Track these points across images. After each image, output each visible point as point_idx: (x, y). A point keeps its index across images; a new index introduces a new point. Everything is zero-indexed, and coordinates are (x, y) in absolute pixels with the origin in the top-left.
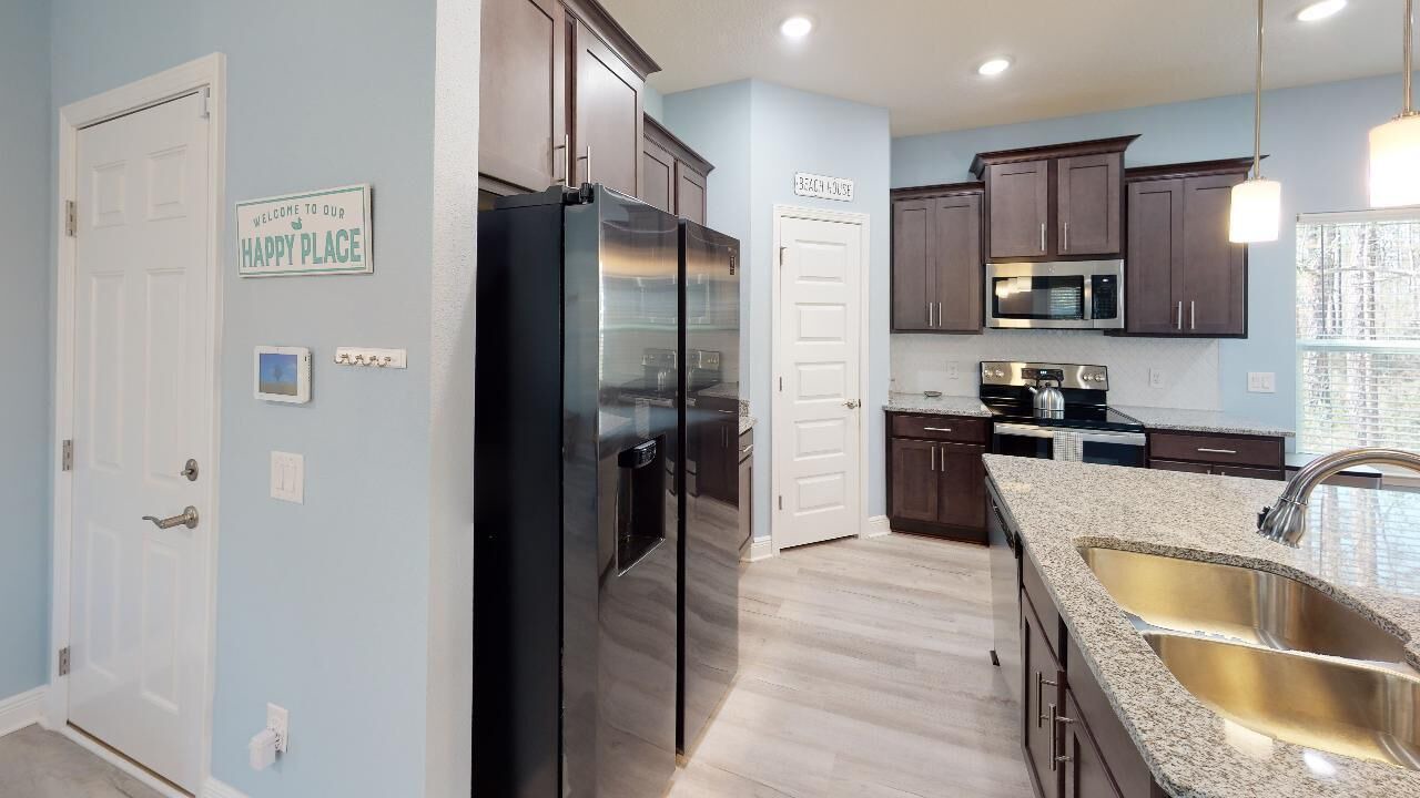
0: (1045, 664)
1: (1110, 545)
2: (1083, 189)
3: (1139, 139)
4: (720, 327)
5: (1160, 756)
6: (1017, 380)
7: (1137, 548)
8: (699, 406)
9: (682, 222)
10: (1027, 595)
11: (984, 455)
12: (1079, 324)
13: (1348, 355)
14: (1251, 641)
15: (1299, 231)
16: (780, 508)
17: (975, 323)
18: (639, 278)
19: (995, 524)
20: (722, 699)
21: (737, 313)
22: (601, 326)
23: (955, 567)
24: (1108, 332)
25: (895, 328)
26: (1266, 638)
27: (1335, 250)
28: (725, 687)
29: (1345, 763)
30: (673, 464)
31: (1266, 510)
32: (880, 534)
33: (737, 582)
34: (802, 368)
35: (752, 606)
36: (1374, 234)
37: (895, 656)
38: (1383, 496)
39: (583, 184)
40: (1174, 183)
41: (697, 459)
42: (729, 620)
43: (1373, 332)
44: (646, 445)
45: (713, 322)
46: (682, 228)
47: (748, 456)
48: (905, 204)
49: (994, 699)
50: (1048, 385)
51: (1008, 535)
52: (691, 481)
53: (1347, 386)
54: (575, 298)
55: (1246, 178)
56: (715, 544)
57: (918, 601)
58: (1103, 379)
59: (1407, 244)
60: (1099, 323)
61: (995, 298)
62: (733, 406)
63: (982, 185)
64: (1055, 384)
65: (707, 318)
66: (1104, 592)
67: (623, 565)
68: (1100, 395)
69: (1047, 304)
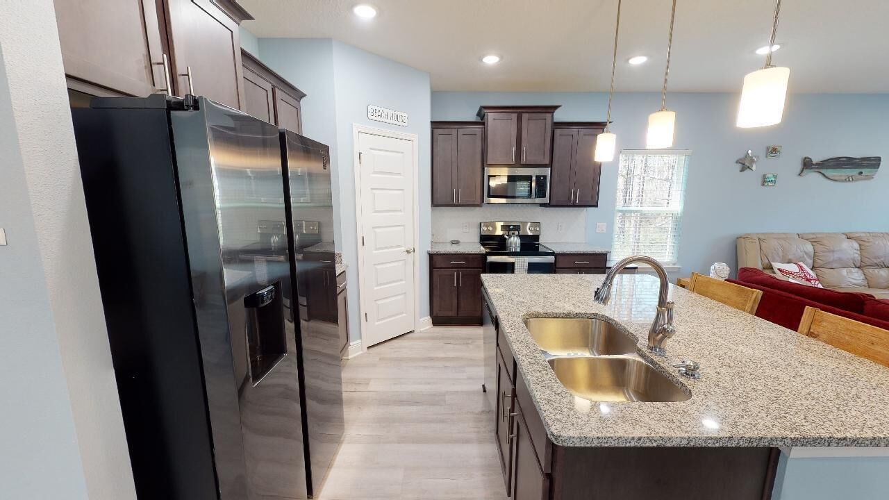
0: (507, 386)
1: (537, 316)
2: (534, 129)
3: (560, 108)
4: (317, 205)
5: (550, 423)
6: (499, 232)
7: (548, 316)
8: (305, 259)
9: (281, 131)
10: (500, 350)
11: (482, 275)
12: (529, 201)
13: (633, 214)
14: (587, 354)
15: (621, 158)
16: (367, 321)
17: (478, 201)
18: (248, 170)
19: (486, 313)
20: (335, 454)
21: (330, 196)
22: (218, 205)
23: (467, 341)
24: (542, 205)
25: (435, 203)
26: (593, 352)
27: (633, 167)
28: (337, 445)
29: (612, 405)
30: (289, 301)
31: (598, 289)
32: (427, 328)
33: (340, 372)
34: (377, 230)
35: (352, 388)
36: (646, 161)
37: (434, 400)
38: (637, 276)
39: (187, 96)
40: (574, 131)
41: (307, 296)
42: (336, 400)
43: (641, 203)
44: (267, 290)
45: (312, 201)
46: (282, 135)
47: (343, 290)
48: (440, 131)
49: (483, 412)
50: (513, 234)
51: (492, 317)
52: (303, 311)
53: (630, 228)
54: (190, 183)
55: (603, 132)
56: (324, 351)
57: (447, 364)
58: (538, 229)
59: (656, 166)
60: (538, 200)
61: (489, 186)
62: (331, 257)
63: (483, 124)
64: (516, 233)
65: (308, 198)
66: (534, 342)
67: (256, 378)
68: (536, 238)
69: (514, 189)
